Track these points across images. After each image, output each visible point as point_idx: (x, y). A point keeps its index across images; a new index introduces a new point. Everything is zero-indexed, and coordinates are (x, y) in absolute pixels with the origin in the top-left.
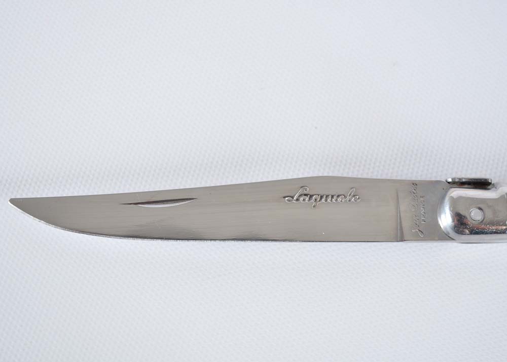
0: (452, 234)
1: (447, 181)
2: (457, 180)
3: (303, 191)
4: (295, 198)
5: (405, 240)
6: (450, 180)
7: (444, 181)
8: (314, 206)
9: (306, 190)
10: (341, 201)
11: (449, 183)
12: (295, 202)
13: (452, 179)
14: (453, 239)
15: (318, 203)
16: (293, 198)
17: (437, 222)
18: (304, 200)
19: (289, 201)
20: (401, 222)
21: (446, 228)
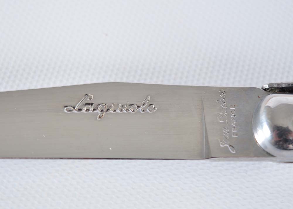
0: (271, 149)
1: (262, 88)
2: (275, 86)
3: (86, 100)
4: (76, 108)
5: (212, 157)
6: (267, 86)
7: (260, 88)
8: (100, 117)
9: (90, 99)
10: (133, 111)
11: (265, 90)
12: (77, 112)
13: (269, 85)
14: (273, 156)
15: (105, 113)
16: (74, 108)
17: (253, 135)
18: (87, 110)
19: (70, 111)
20: (207, 137)
21: (263, 144)
